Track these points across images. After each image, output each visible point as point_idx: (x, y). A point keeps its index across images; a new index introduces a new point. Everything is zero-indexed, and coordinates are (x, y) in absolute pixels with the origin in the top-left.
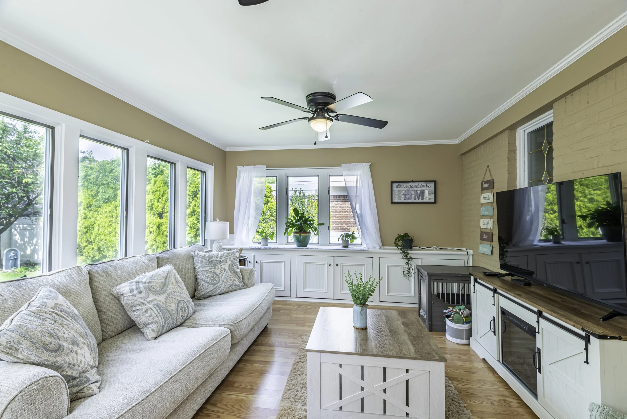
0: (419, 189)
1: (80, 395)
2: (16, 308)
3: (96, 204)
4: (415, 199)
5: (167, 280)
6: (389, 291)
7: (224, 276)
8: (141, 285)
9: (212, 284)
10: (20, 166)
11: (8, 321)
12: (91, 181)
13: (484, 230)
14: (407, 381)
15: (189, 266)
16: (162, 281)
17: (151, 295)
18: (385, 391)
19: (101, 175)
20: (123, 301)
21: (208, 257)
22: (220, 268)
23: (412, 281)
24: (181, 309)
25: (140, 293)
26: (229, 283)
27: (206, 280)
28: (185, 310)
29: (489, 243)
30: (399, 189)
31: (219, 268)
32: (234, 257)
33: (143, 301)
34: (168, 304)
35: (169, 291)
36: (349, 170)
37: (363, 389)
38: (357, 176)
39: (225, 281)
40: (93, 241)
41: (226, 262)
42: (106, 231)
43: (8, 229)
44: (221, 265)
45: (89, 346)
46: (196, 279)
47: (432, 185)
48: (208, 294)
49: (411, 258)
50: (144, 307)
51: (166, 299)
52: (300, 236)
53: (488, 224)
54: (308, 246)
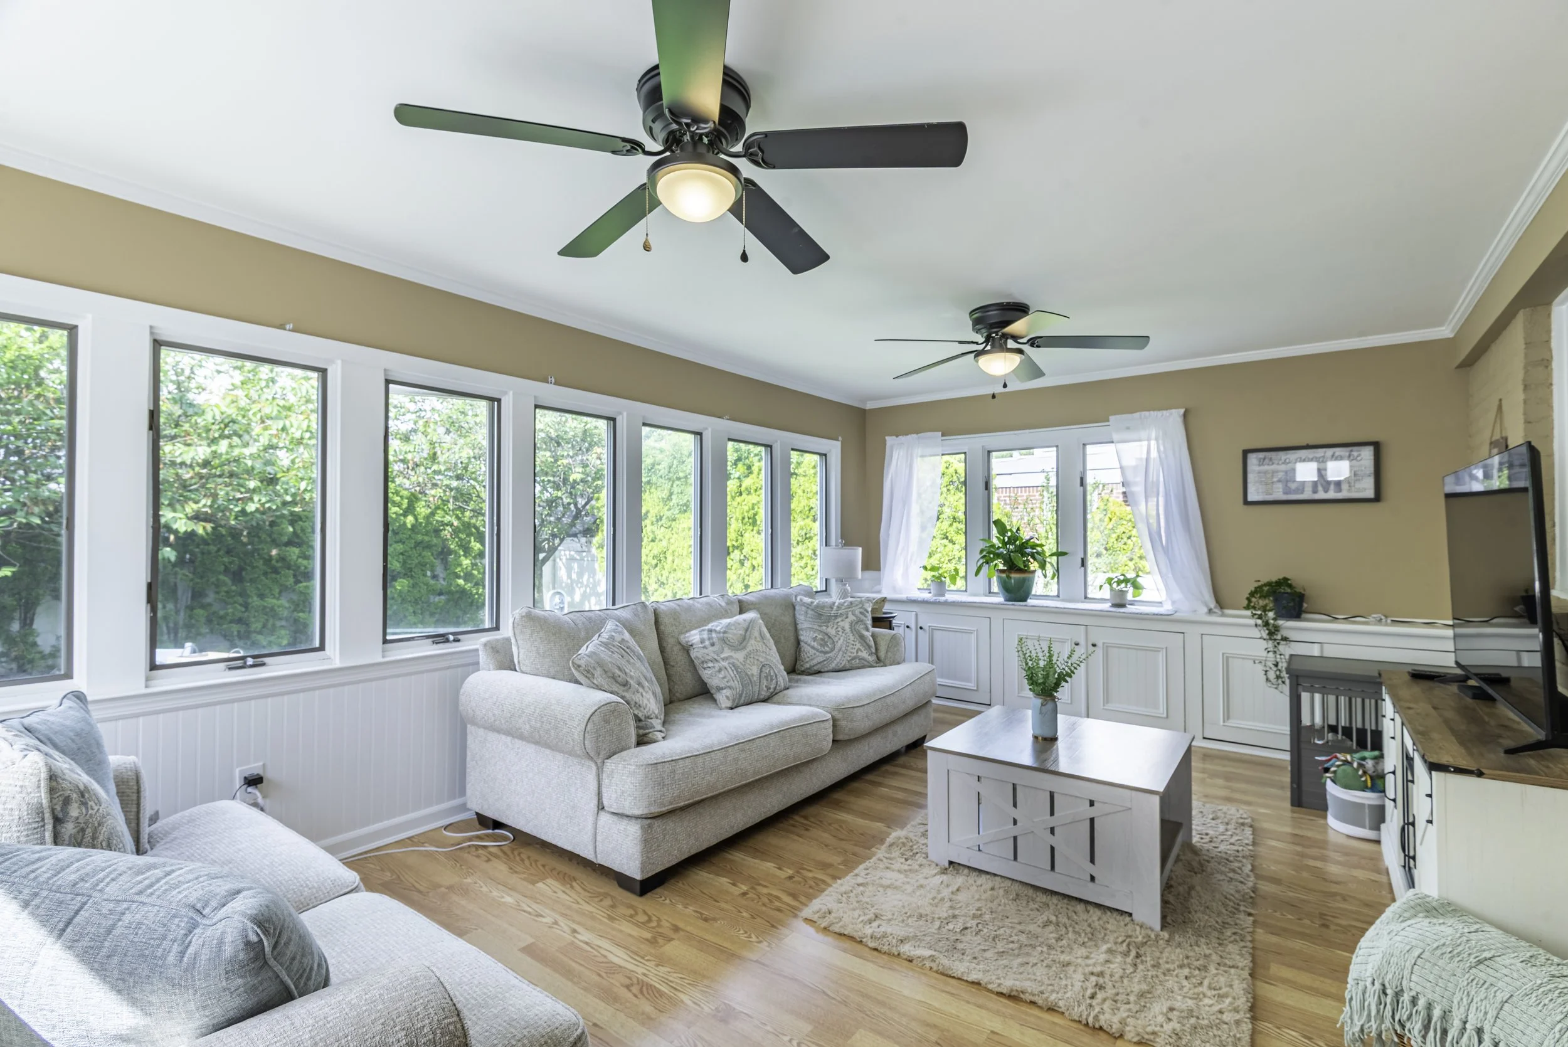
1: (645, 739)
2: (588, 638)
3: (669, 514)
4: (1315, 492)
5: (748, 633)
6: (1227, 716)
7: (842, 640)
8: (714, 635)
9: (821, 652)
10: (565, 453)
11: (584, 647)
12: (660, 473)
14: (1092, 820)
15: (787, 619)
16: (741, 632)
17: (726, 649)
18: (1052, 831)
19: (675, 462)
20: (693, 654)
21: (817, 606)
22: (836, 627)
24: (766, 677)
25: (713, 645)
26: (850, 654)
27: (812, 643)
28: (772, 680)
30: (1266, 468)
31: (834, 627)
32: (862, 610)
33: (716, 657)
34: (748, 666)
35: (749, 648)
36: (1128, 428)
37: (1015, 822)
38: (1149, 440)
39: (843, 649)
40: (665, 582)
41: (847, 617)
42: (684, 564)
43: (551, 558)
44: (837, 621)
45: (654, 694)
46: (798, 642)
47: (1368, 453)
48: (815, 668)
49: (1285, 639)
50: (717, 665)
51: (746, 658)
52: (1008, 577)
54: (1029, 601)
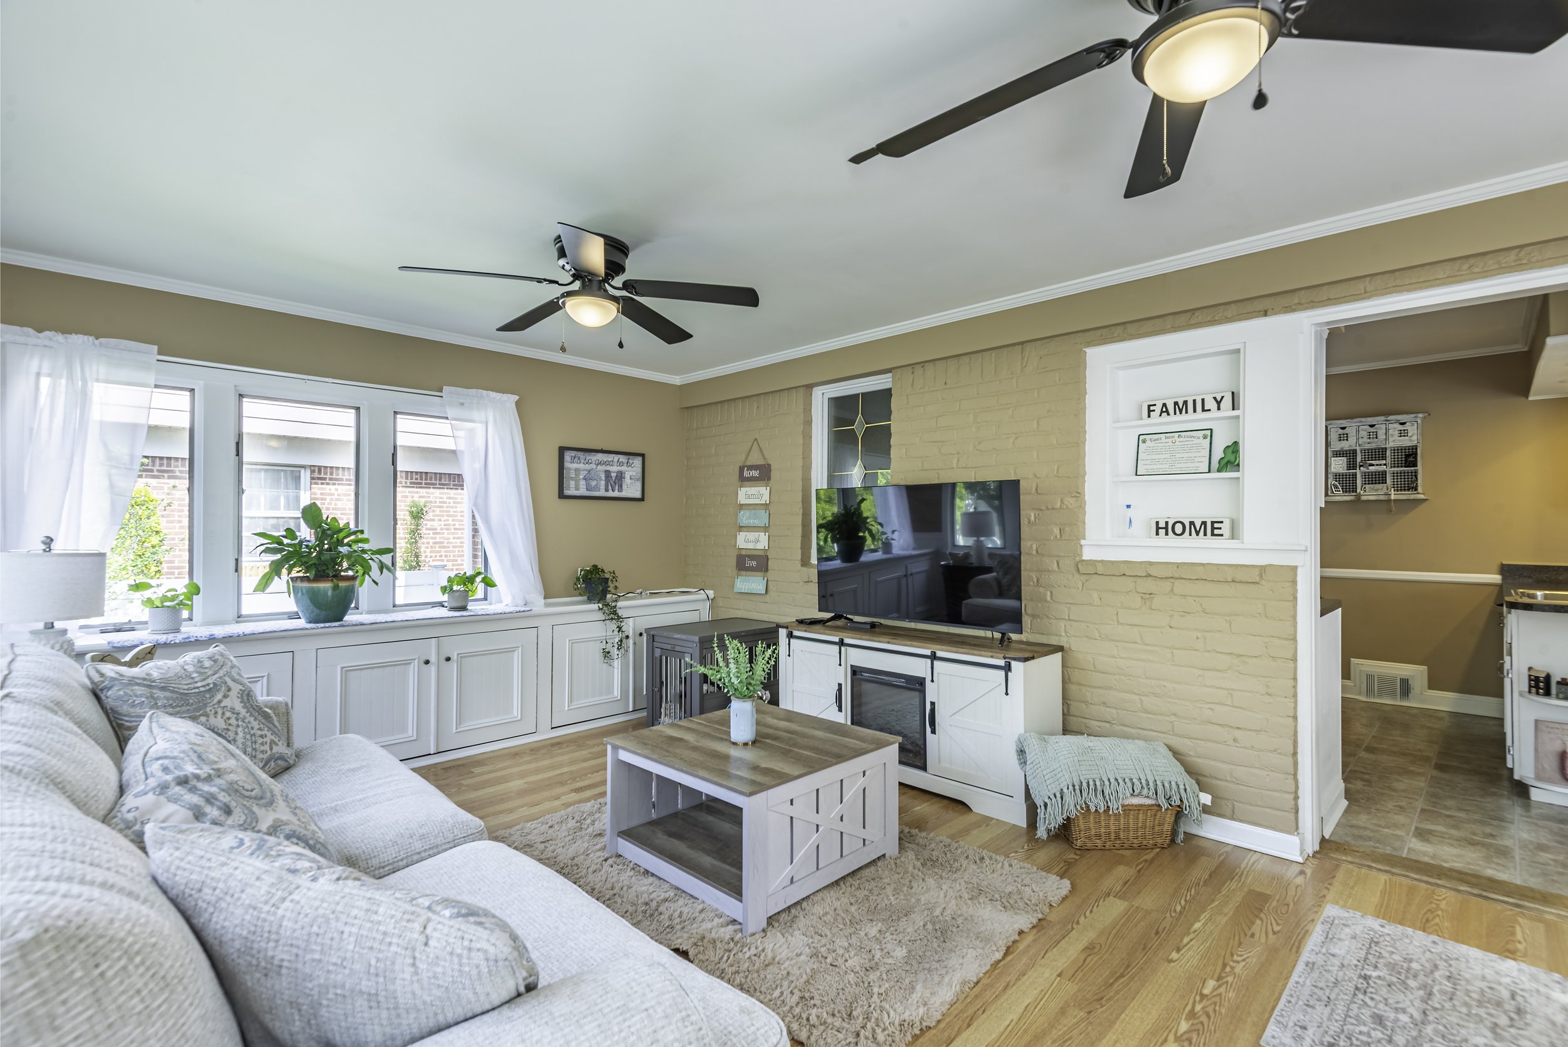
0: (614, 469)
4: (607, 490)
6: (572, 700)
7: (241, 735)
13: (743, 553)
14: (864, 790)
18: (842, 818)
22: (220, 711)
23: (616, 666)
26: (261, 756)
29: (761, 574)
30: (576, 466)
31: (216, 713)
36: (462, 404)
37: (818, 828)
38: (486, 422)
44: (220, 702)
47: (637, 462)
53: (757, 541)
54: (346, 618)
